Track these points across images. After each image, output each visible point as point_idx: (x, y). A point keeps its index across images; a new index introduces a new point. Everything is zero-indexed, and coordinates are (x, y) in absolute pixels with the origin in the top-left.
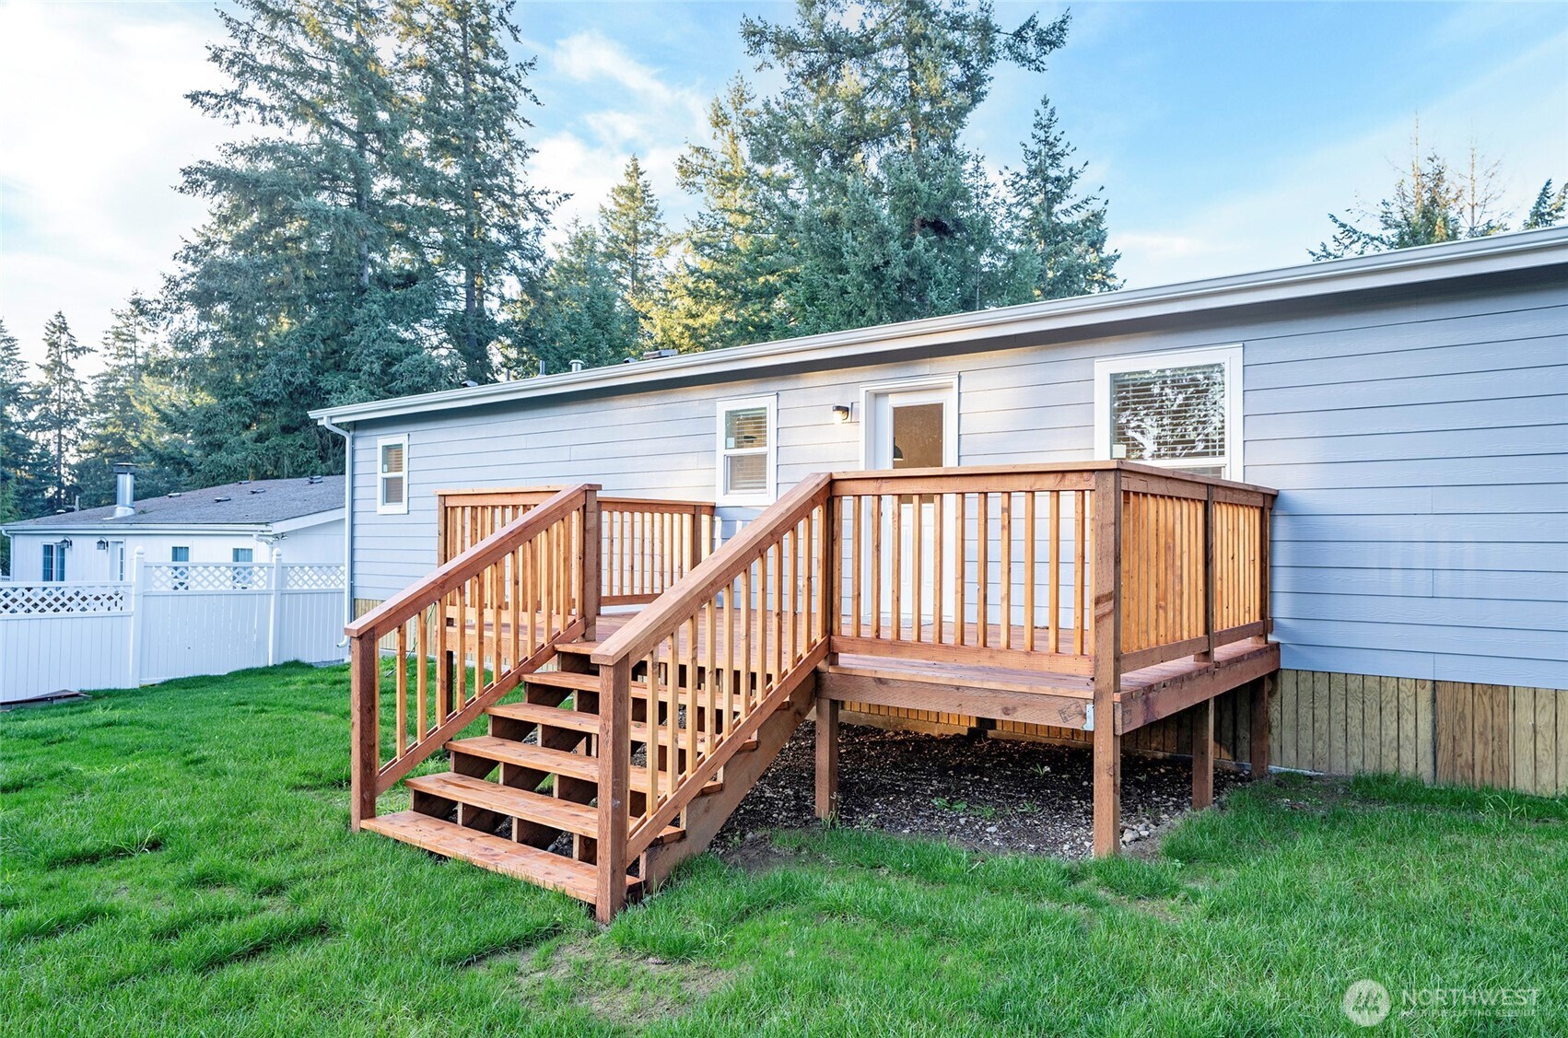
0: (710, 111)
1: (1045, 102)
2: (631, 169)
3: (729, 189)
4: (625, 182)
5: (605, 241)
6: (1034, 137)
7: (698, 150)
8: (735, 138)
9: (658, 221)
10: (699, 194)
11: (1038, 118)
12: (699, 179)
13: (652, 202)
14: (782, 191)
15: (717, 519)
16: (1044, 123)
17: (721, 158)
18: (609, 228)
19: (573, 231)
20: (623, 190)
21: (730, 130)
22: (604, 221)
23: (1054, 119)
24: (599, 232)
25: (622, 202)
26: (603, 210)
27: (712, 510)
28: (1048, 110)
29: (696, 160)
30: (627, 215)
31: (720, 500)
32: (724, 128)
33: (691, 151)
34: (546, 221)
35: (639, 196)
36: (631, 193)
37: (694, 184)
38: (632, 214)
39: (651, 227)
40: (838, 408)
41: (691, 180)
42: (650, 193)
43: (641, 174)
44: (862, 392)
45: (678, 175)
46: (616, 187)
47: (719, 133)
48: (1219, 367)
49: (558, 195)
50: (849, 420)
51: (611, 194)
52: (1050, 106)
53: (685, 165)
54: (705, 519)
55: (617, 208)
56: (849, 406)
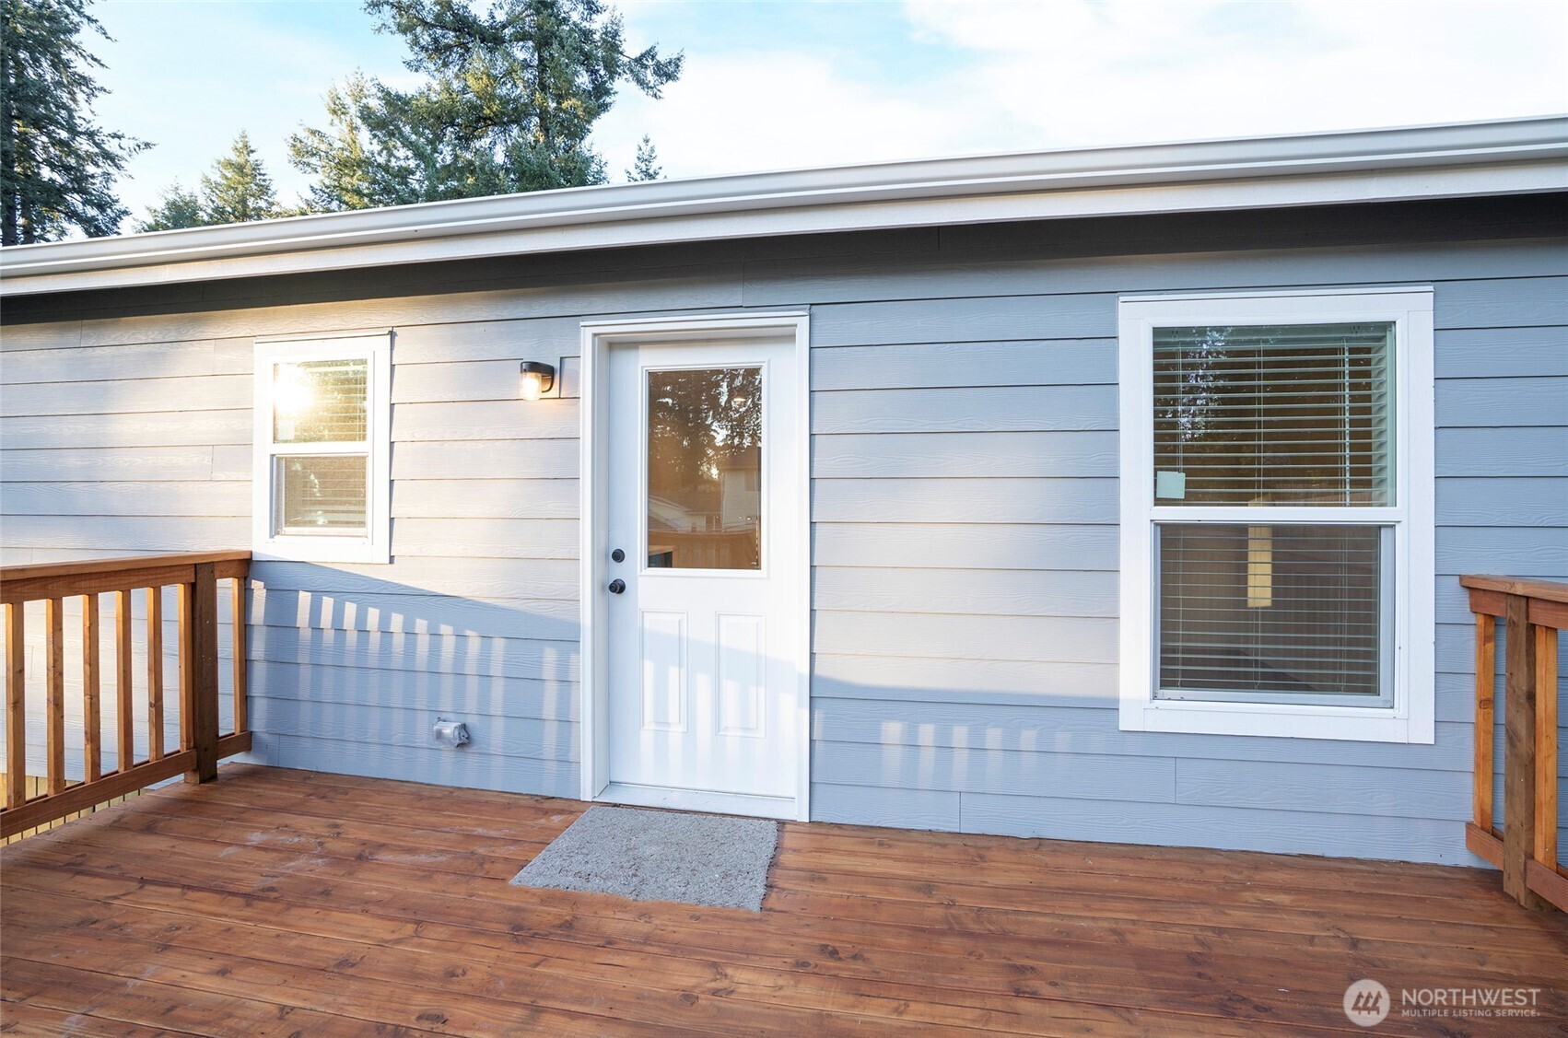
0: (328, 99)
1: (647, 141)
2: (240, 145)
3: (346, 174)
4: (234, 157)
5: (210, 211)
6: (637, 167)
7: (313, 133)
8: (354, 128)
9: (270, 200)
10: (314, 174)
11: (641, 152)
12: (314, 160)
13: (264, 180)
14: (402, 178)
15: (257, 585)
16: (646, 157)
17: (338, 144)
18: (213, 198)
19: (172, 197)
20: (230, 164)
21: (348, 119)
22: (208, 191)
23: (654, 155)
24: (201, 201)
25: (229, 175)
26: (208, 181)
27: (245, 567)
28: (649, 148)
29: (313, 142)
30: (236, 189)
31: (263, 546)
32: (343, 116)
33: (307, 134)
34: (119, 167)
35: (249, 172)
36: (240, 169)
37: (309, 165)
38: (240, 188)
39: (262, 204)
40: (534, 367)
41: (306, 160)
42: (262, 172)
43: (252, 151)
44: (586, 336)
45: (291, 153)
46: (222, 160)
47: (336, 121)
48: (1383, 329)
49: (136, 142)
50: (554, 392)
51: (215, 165)
52: (650, 144)
53: (299, 145)
54: (227, 588)
55: (224, 182)
56: (556, 365)
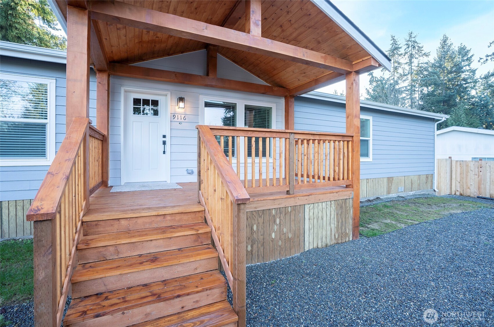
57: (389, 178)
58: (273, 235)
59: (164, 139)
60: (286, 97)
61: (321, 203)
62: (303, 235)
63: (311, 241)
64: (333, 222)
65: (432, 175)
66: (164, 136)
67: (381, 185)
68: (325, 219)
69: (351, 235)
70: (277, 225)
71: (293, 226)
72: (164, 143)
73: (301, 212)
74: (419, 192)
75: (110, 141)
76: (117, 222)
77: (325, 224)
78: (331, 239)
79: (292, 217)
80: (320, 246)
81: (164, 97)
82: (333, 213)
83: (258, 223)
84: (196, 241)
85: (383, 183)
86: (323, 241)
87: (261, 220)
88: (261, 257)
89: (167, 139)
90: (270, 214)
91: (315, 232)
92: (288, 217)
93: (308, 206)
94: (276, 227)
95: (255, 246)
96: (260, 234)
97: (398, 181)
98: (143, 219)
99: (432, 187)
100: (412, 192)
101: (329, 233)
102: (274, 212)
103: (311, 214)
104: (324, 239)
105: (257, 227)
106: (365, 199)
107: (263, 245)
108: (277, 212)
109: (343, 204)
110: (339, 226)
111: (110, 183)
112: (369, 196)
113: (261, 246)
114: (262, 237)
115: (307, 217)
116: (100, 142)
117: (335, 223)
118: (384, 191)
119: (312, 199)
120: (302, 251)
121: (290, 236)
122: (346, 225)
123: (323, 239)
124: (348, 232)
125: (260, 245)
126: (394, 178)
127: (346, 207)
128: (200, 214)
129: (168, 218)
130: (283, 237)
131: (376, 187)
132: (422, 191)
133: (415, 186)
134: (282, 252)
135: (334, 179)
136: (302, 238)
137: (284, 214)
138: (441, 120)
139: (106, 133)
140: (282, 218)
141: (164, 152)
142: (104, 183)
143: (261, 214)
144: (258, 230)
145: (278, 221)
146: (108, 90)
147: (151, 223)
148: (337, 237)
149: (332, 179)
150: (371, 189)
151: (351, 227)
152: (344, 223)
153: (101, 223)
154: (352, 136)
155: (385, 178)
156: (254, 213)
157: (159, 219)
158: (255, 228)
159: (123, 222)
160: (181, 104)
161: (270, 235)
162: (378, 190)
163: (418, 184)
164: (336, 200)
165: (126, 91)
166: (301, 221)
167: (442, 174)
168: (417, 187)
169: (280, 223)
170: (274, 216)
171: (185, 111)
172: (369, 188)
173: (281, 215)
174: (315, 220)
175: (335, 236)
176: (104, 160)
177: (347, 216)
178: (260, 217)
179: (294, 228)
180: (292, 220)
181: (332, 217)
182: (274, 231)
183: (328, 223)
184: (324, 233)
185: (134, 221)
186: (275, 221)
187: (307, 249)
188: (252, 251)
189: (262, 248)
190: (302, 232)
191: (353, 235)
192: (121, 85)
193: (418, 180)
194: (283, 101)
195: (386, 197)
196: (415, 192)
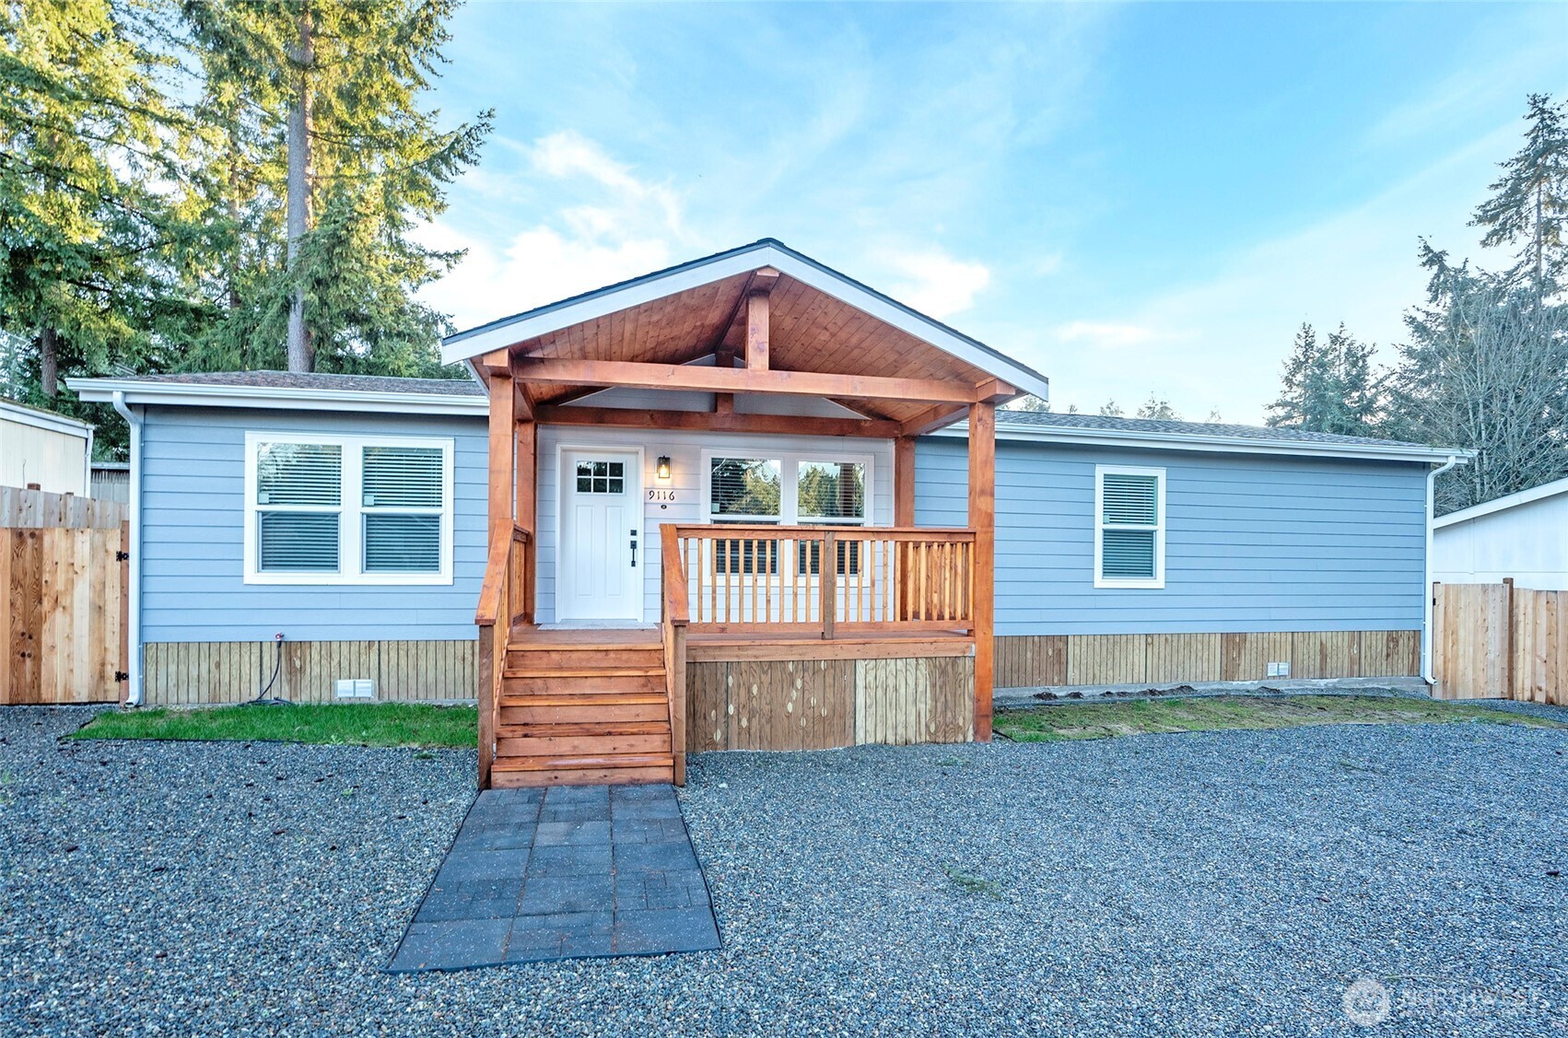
57: (1228, 638)
58: (790, 707)
59: (633, 538)
60: (896, 439)
61: (893, 661)
62: (852, 714)
63: (871, 728)
64: (923, 699)
65: (1417, 635)
66: (634, 533)
67: (1200, 654)
68: (902, 691)
69: (971, 732)
70: (797, 690)
71: (830, 695)
72: (634, 545)
73: (848, 672)
74: (1355, 683)
75: (538, 542)
76: (545, 655)
77: (902, 700)
78: (918, 732)
79: (827, 679)
80: (891, 740)
81: (633, 457)
82: (921, 681)
83: (761, 683)
84: (644, 686)
85: (1206, 647)
86: (899, 733)
87: (766, 679)
88: (766, 742)
89: (639, 538)
90: (784, 669)
91: (879, 713)
92: (819, 679)
93: (864, 663)
94: (794, 694)
95: (755, 722)
96: (763, 702)
97: (1266, 645)
98: (579, 654)
99: (1415, 668)
100: (1326, 681)
101: (912, 719)
102: (790, 666)
103: (871, 678)
104: (901, 730)
105: (759, 688)
106: (1141, 687)
107: (769, 721)
108: (796, 667)
109: (949, 667)
110: (939, 710)
111: (537, 620)
112: (1155, 681)
113: (767, 723)
114: (768, 707)
115: (860, 683)
116: (522, 546)
117: (929, 702)
118: (1212, 669)
119: (872, 650)
120: (849, 743)
121: (824, 712)
122: (958, 709)
123: (899, 728)
124: (961, 724)
125: (763, 721)
126: (1249, 636)
127: (956, 674)
128: (657, 655)
129: (612, 655)
130: (809, 712)
131: (1181, 658)
132: (1368, 681)
133: (1340, 660)
134: (808, 740)
135: (929, 617)
136: (849, 722)
137: (811, 672)
138: (1444, 464)
139: (531, 530)
140: (807, 678)
141: (633, 564)
142: (527, 617)
143: (766, 668)
144: (761, 694)
145: (799, 683)
146: (535, 455)
147: (588, 660)
148: (932, 729)
149: (923, 616)
150: (1162, 662)
151: (969, 715)
152: (950, 704)
153: (528, 654)
154: (975, 533)
155: (1212, 637)
156: (753, 665)
157: (600, 655)
158: (755, 690)
159: (554, 655)
160: (664, 470)
161: (784, 706)
162: (1187, 666)
163: (1351, 659)
164: (931, 658)
165: (564, 450)
166: (848, 690)
167: (1462, 633)
168: (1346, 665)
169: (803, 686)
170: (791, 674)
171: (673, 481)
172: (1156, 660)
173: (806, 674)
174: (880, 692)
175: (927, 726)
176: (528, 576)
177: (959, 692)
178: (765, 673)
179: (832, 700)
180: (827, 684)
181: (921, 688)
182: (791, 700)
183: (910, 699)
184: (901, 718)
185: (569, 654)
186: (793, 684)
187: (860, 741)
188: (749, 728)
189: (769, 726)
190: (849, 708)
191: (976, 733)
192: (557, 441)
193: (1350, 647)
194: (890, 447)
195: (1215, 687)
196: (1336, 680)
